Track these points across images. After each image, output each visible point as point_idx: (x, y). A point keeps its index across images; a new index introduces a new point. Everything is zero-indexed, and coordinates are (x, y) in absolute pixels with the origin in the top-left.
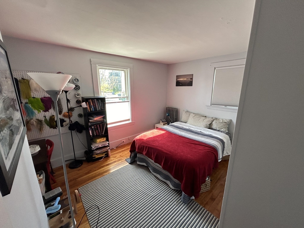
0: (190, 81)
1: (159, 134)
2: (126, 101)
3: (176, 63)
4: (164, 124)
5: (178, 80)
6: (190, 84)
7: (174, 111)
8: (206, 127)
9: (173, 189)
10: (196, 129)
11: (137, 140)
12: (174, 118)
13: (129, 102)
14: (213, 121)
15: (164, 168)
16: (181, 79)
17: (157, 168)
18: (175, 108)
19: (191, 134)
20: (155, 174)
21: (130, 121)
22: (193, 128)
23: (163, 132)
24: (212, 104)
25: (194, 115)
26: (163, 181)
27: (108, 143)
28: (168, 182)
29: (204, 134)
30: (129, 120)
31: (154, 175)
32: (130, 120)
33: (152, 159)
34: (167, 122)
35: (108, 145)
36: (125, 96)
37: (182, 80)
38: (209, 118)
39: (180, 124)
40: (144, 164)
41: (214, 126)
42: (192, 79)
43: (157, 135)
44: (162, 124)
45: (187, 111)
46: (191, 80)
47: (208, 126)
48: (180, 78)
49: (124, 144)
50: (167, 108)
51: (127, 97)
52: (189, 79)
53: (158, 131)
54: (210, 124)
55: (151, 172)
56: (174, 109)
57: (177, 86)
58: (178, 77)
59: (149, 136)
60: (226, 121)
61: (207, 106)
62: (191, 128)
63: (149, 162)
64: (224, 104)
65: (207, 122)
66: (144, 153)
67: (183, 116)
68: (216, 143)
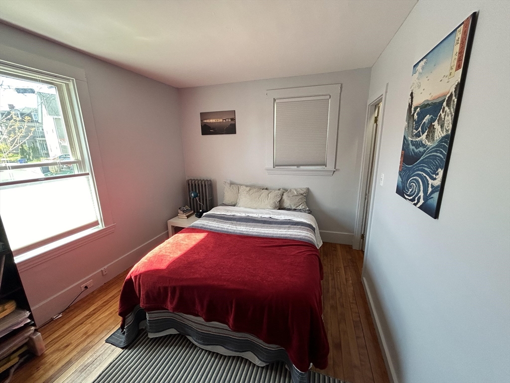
0: (231, 125)
1: (194, 243)
2: (76, 173)
3: (197, 87)
4: (188, 217)
5: (205, 121)
6: (231, 129)
7: (205, 185)
8: (275, 208)
9: (263, 368)
10: (260, 215)
11: (139, 276)
12: (206, 200)
13: (88, 174)
14: (283, 195)
15: (237, 328)
16: (211, 121)
17: (213, 331)
18: (207, 180)
19: (258, 227)
20: (209, 348)
21: (101, 227)
22: (253, 213)
23: (200, 236)
24: (277, 166)
25: (248, 189)
26: (234, 357)
27: (28, 314)
28: (249, 355)
29: (278, 222)
30: (96, 224)
31: (206, 351)
32: (98, 224)
33: (197, 315)
34: (192, 212)
35: (29, 321)
36: (72, 159)
37: (213, 123)
38: (275, 190)
39: (225, 210)
40: (173, 331)
41: (287, 203)
42: (233, 119)
43: (191, 246)
44: (184, 216)
45: (232, 184)
46: (233, 122)
47: (278, 204)
48: (210, 119)
49: (89, 291)
50: (188, 181)
51: (80, 163)
52: (227, 120)
53: (189, 238)
54: (279, 201)
55: (193, 344)
56: (205, 182)
57: (203, 134)
58: (203, 115)
59: (171, 256)
60: (302, 192)
61: (268, 170)
62: (251, 215)
63: (187, 322)
64: (296, 164)
65: (273, 198)
66: (169, 306)
67: (225, 193)
68: (308, 234)
